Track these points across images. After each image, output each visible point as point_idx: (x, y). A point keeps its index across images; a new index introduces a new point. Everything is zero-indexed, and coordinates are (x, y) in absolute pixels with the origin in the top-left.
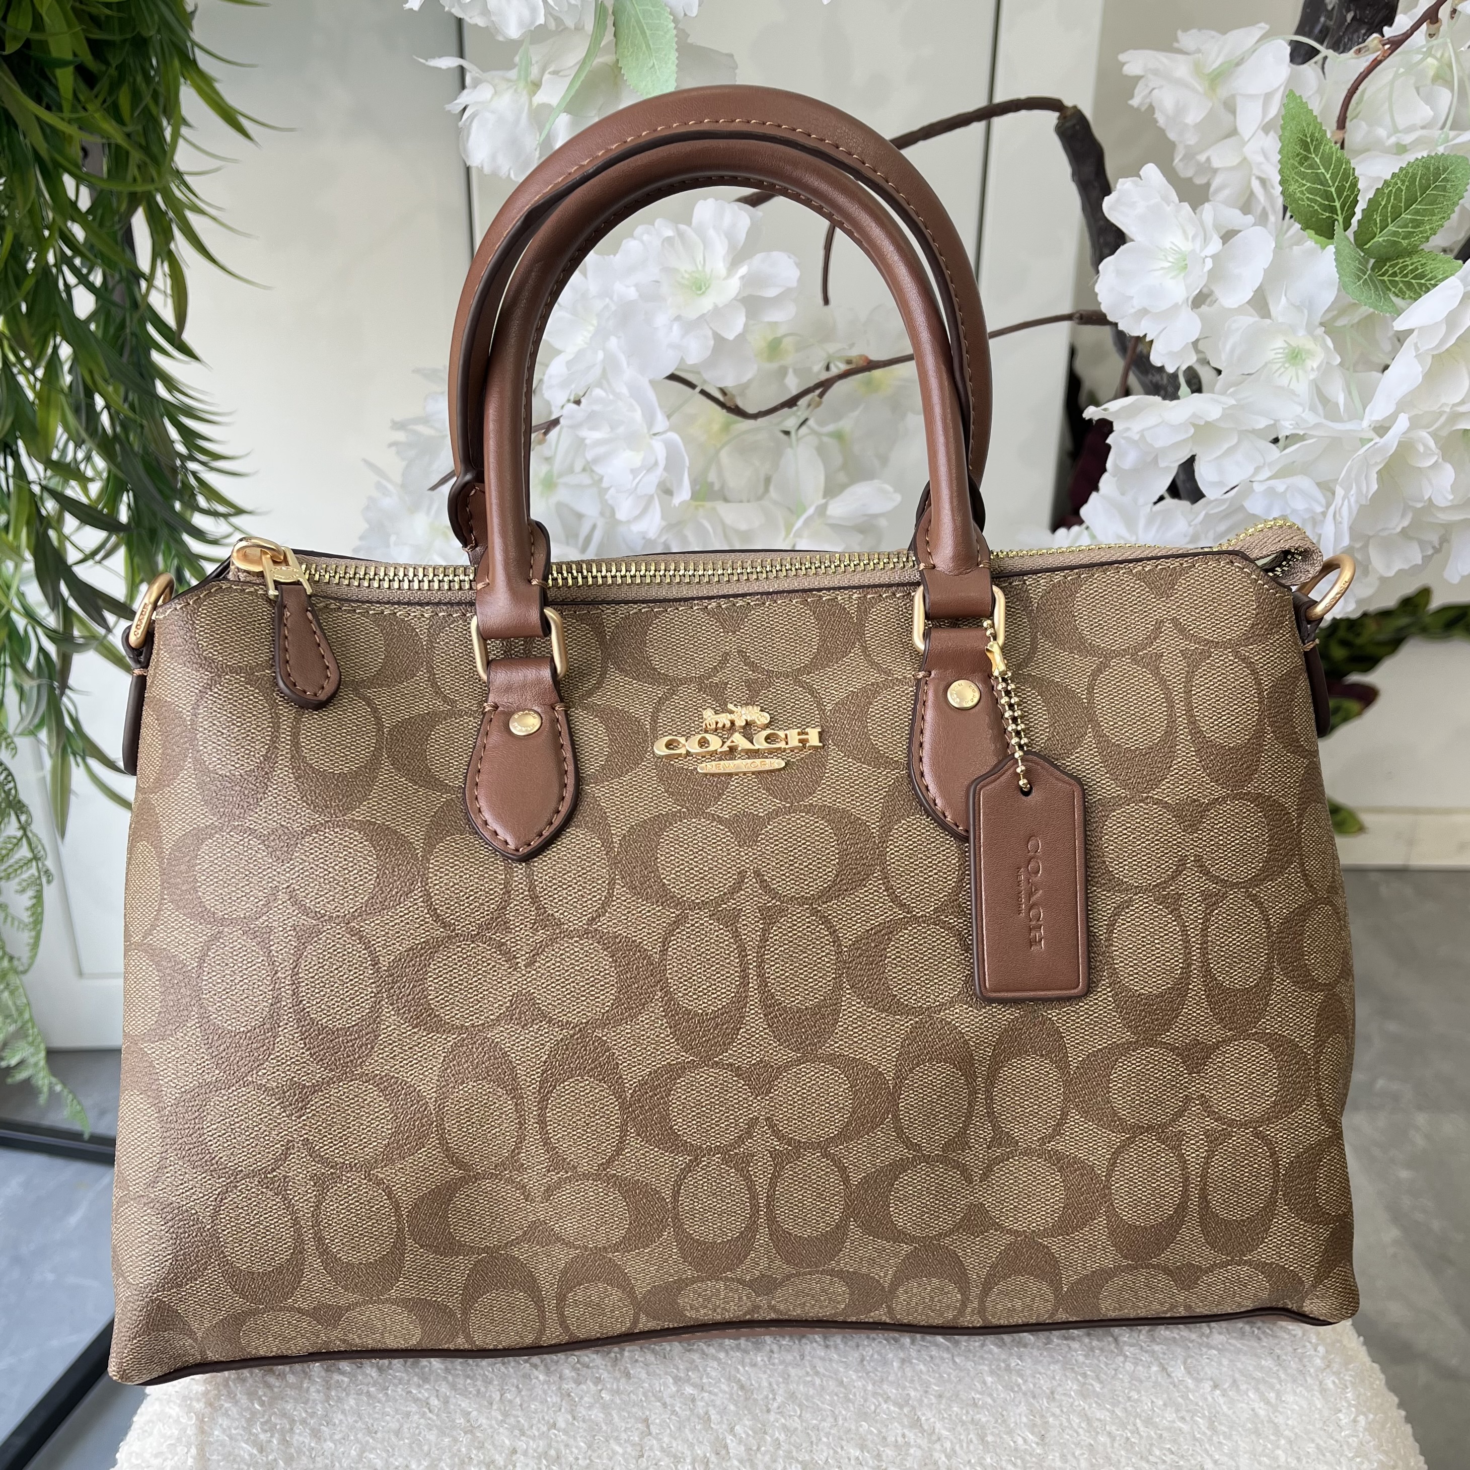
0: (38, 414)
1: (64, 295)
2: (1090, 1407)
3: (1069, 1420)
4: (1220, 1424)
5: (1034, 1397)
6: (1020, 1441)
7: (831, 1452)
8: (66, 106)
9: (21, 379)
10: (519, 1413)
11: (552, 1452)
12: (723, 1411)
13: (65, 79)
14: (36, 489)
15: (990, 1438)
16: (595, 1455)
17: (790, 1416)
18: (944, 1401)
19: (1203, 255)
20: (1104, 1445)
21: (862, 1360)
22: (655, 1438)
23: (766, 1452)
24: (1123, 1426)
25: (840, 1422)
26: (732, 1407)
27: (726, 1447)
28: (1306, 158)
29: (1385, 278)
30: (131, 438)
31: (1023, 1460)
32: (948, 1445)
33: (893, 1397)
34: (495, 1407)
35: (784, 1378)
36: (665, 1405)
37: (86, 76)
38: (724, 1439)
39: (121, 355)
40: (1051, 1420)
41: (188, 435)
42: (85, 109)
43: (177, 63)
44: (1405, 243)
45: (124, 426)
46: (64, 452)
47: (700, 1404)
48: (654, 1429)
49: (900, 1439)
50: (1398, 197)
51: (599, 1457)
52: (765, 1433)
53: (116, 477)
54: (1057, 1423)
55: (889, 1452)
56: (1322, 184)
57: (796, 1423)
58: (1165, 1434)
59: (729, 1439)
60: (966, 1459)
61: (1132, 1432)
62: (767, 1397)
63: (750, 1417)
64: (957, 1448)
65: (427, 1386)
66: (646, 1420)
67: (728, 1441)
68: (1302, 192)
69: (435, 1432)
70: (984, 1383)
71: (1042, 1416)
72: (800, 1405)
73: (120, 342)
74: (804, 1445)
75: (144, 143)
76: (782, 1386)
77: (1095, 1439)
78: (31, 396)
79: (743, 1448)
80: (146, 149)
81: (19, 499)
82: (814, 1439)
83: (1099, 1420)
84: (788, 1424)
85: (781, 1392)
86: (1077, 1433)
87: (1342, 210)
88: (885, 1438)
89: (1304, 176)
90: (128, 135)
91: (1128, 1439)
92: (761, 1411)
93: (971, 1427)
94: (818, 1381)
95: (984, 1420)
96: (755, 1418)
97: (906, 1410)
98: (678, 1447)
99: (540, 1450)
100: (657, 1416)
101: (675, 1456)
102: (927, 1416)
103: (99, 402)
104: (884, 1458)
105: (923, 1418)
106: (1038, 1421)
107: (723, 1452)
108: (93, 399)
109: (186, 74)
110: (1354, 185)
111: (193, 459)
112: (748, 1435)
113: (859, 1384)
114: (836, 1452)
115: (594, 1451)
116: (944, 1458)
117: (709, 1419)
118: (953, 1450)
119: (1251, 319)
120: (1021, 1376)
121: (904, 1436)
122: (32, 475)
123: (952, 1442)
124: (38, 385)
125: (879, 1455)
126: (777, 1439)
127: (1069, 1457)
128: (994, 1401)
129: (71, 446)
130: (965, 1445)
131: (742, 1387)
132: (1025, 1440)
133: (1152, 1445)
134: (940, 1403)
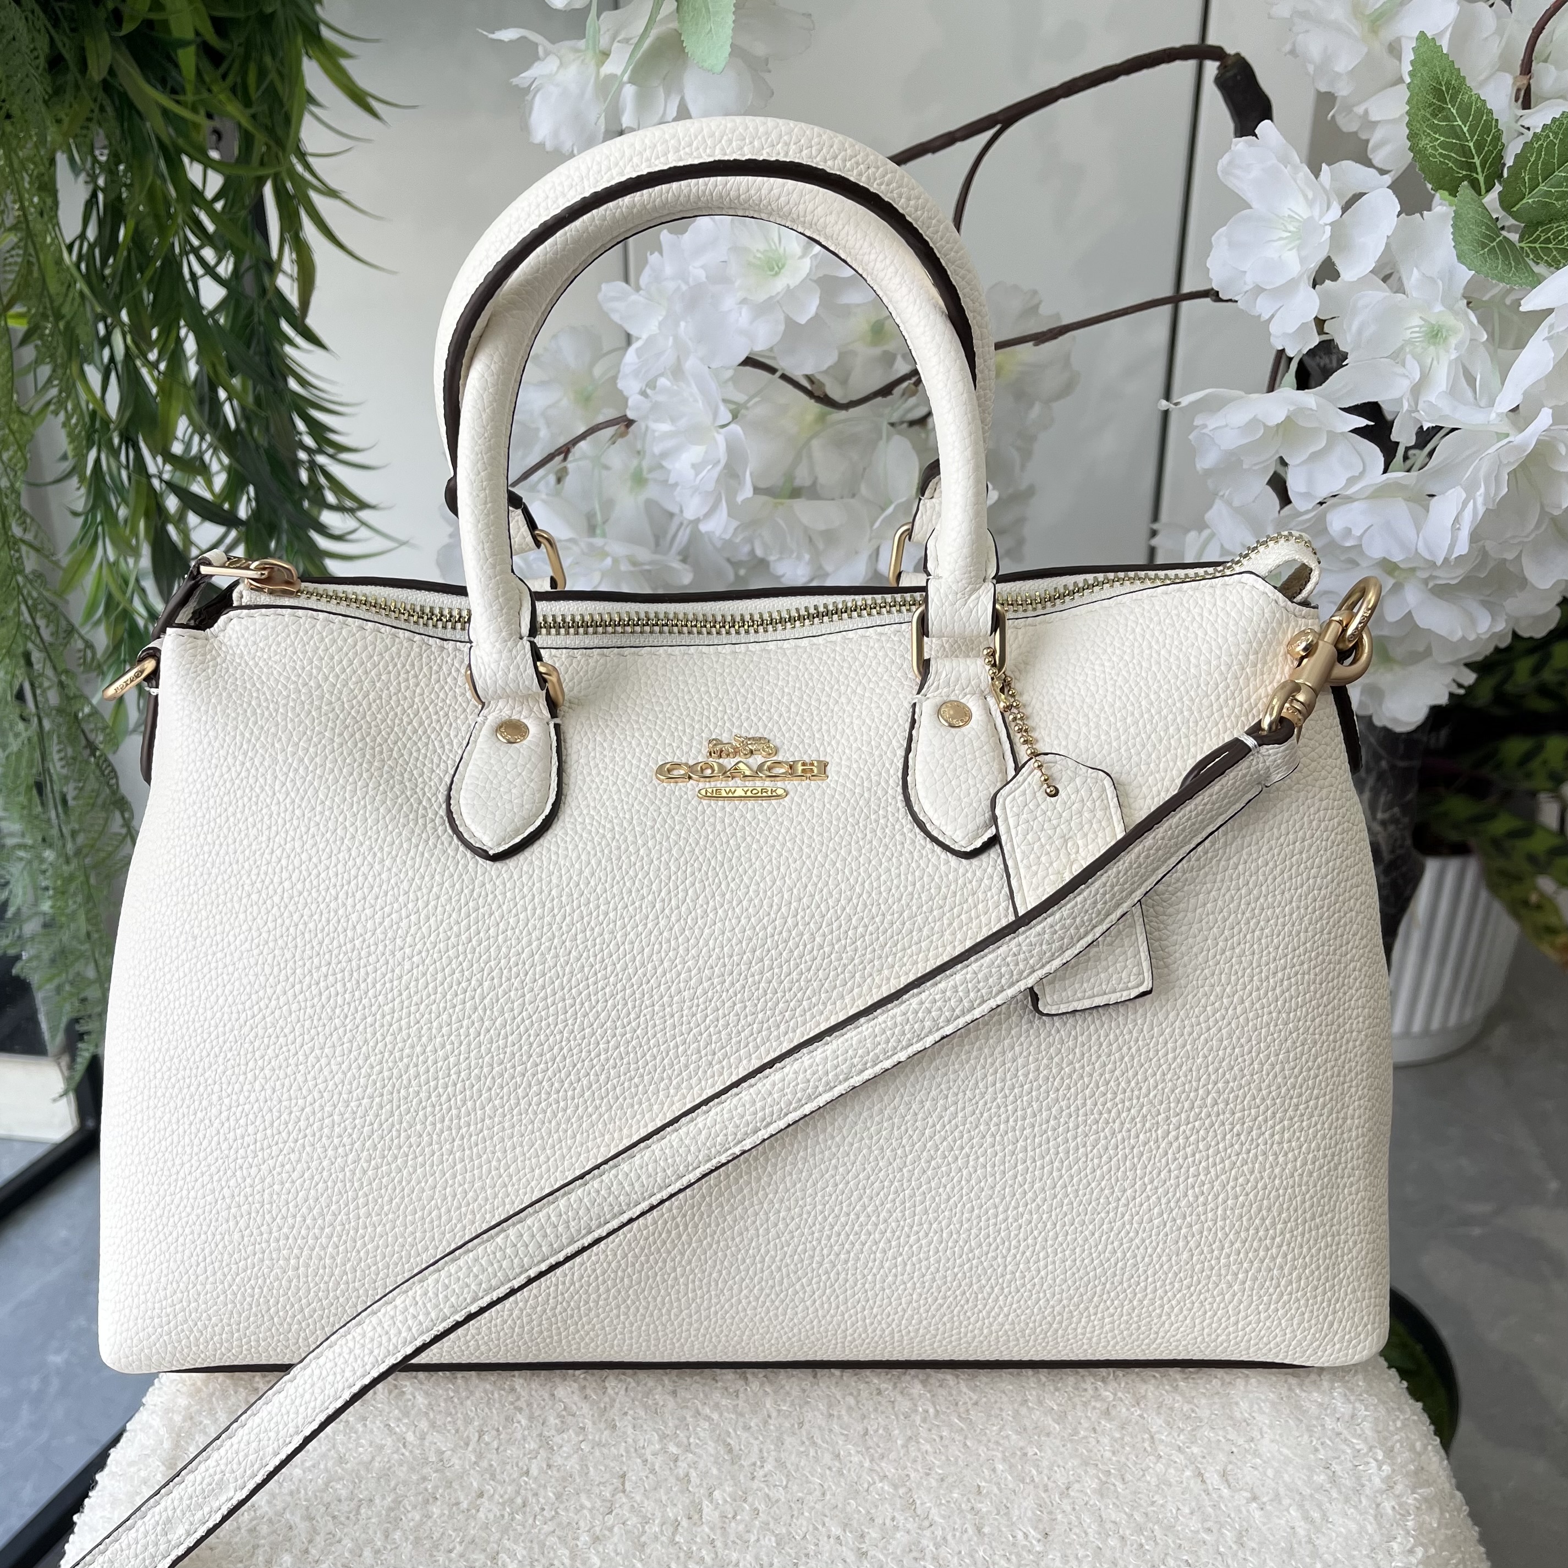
0: (160, 407)
1: (190, 286)
2: (1107, 1506)
3: (1078, 1518)
4: (1251, 1539)
5: (1046, 1491)
6: (1020, 1536)
7: (811, 1528)
8: (189, 88)
9: (144, 372)
10: (494, 1456)
11: (519, 1501)
12: (705, 1474)
13: (187, 59)
14: (156, 483)
15: (986, 1530)
16: (562, 1506)
17: (775, 1486)
18: (945, 1485)
19: (1321, 222)
20: (1113, 1549)
21: (866, 1433)
22: (627, 1496)
23: (742, 1521)
24: (1140, 1530)
25: (828, 1497)
26: (715, 1471)
27: (700, 1511)
28: (1441, 109)
29: (1537, 245)
30: (256, 432)
31: (1019, 1555)
32: (939, 1533)
33: (890, 1476)
34: (470, 1448)
35: (776, 1445)
36: (645, 1461)
37: (212, 55)
38: (700, 1503)
39: (249, 347)
40: (1059, 1517)
41: (317, 429)
42: (210, 90)
43: (300, 40)
44: (1558, 204)
45: (247, 419)
46: (188, 446)
47: (682, 1465)
48: (628, 1486)
49: (888, 1522)
50: (1550, 152)
51: (566, 1509)
52: (745, 1500)
53: (236, 471)
54: (1065, 1520)
55: (874, 1534)
56: (1458, 138)
57: (780, 1494)
58: (1185, 1544)
59: (706, 1502)
60: (957, 1550)
61: (1147, 1539)
62: (754, 1464)
63: (731, 1482)
64: (949, 1537)
65: (406, 1421)
66: (623, 1476)
67: (704, 1507)
68: (1434, 148)
69: (405, 1469)
70: (994, 1470)
71: (1050, 1513)
72: (788, 1476)
73: (248, 331)
74: (784, 1517)
75: (269, 124)
76: (773, 1453)
77: (1105, 1542)
78: (154, 388)
79: (717, 1514)
80: (270, 131)
81: (137, 492)
82: (795, 1513)
83: (1115, 1523)
84: (771, 1494)
85: (771, 1460)
86: (1086, 1534)
87: (1483, 167)
88: (872, 1520)
89: (1436, 128)
90: (254, 117)
91: (1141, 1546)
92: (745, 1476)
93: (969, 1516)
94: (812, 1453)
95: (984, 1510)
96: (737, 1483)
97: (902, 1491)
98: (649, 1506)
99: (506, 1497)
100: (636, 1472)
101: (645, 1517)
102: (924, 1500)
103: (222, 394)
104: (867, 1538)
105: (918, 1502)
106: (1045, 1517)
107: (696, 1517)
108: (216, 393)
109: (311, 52)
110: (1497, 138)
111: (321, 451)
112: (725, 1501)
113: (856, 1459)
114: (816, 1529)
115: (562, 1502)
116: (932, 1547)
117: (689, 1481)
118: (944, 1539)
119: (1379, 294)
120: (1037, 1467)
121: (893, 1519)
122: (152, 469)
123: (943, 1529)
124: (161, 377)
125: (862, 1536)
126: (756, 1509)
127: (1071, 1558)
128: (1000, 1490)
129: (196, 439)
130: (958, 1534)
131: (730, 1451)
132: (1026, 1536)
133: (1166, 1554)
134: (940, 1487)
